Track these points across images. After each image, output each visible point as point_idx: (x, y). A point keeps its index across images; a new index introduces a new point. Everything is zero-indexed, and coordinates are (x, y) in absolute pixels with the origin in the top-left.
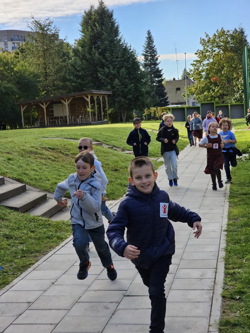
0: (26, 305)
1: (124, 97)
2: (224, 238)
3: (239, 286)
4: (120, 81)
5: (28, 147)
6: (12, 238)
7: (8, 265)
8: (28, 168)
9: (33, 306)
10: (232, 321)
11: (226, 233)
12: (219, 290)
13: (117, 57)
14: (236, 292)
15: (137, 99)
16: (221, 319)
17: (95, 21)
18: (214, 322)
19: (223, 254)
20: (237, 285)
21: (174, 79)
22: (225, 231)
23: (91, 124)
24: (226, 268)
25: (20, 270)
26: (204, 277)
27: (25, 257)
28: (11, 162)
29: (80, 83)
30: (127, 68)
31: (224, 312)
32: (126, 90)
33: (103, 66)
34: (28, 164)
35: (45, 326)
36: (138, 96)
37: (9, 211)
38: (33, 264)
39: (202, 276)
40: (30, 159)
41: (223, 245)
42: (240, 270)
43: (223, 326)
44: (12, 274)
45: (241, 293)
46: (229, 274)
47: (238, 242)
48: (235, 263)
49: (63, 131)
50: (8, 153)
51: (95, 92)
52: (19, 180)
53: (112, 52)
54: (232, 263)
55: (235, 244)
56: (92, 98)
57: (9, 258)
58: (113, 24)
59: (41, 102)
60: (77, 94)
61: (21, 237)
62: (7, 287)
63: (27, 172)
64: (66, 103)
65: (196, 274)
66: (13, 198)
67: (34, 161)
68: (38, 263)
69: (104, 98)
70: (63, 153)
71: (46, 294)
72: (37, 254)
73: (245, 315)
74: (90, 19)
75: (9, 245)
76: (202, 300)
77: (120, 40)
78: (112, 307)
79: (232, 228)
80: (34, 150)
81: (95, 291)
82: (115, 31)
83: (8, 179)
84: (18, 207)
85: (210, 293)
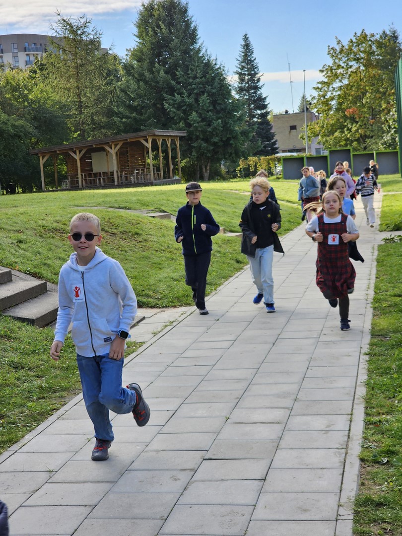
0: (45, 476)
1: (206, 140)
2: (364, 366)
3: (387, 442)
4: (200, 115)
5: (50, 222)
6: (23, 368)
7: (17, 411)
8: (50, 254)
9: (57, 477)
10: (375, 498)
11: (367, 358)
12: (356, 450)
13: (195, 77)
14: (382, 452)
15: (226, 143)
16: (358, 495)
17: (159, 19)
18: (346, 500)
19: (362, 391)
20: (384, 441)
21: (287, 112)
22: (366, 354)
23: (152, 184)
24: (367, 414)
25: (35, 420)
26: (332, 428)
27: (44, 398)
28: (22, 246)
29: (135, 118)
30: (211, 95)
31: (363, 484)
32: (209, 129)
33: (172, 91)
34: (50, 250)
35: (75, 508)
36: (229, 139)
37: (19, 324)
38: (58, 409)
39: (328, 426)
40: (53, 241)
41: (363, 377)
42: (389, 417)
43: (361, 506)
44: (24, 426)
45: (390, 453)
46: (372, 424)
47: (386, 372)
48: (382, 406)
49: (106, 195)
50: (18, 231)
51: (159, 132)
52: (35, 275)
53: (186, 68)
54: (377, 406)
55: (381, 375)
56: (154, 143)
57: (19, 400)
58: (188, 23)
59: (72, 149)
60: (130, 137)
61: (37, 367)
62: (15, 447)
63: (49, 262)
64: (113, 151)
65: (318, 423)
66: (26, 304)
67: (60, 244)
68: (66, 408)
69: (173, 142)
70: (107, 232)
71: (77, 457)
72: (64, 394)
73: (396, 489)
74: (152, 15)
75: (18, 379)
76: (328, 466)
77: (199, 50)
78: (184, 477)
79: (377, 350)
80: (60, 226)
81: (158, 451)
82: (191, 35)
83: (18, 273)
84: (34, 317)
85: (340, 454)
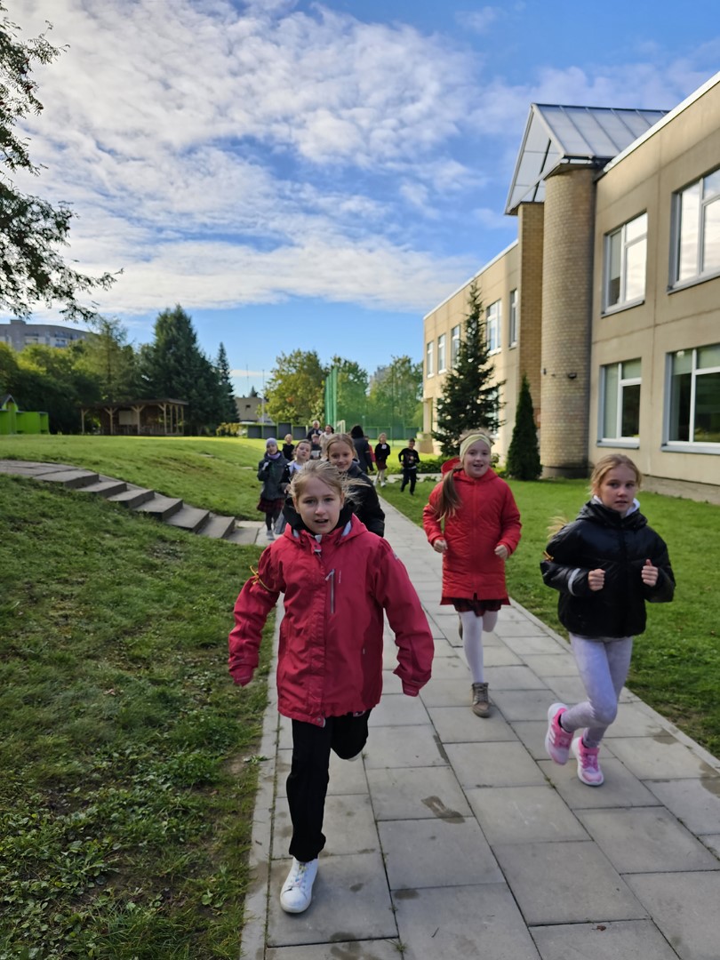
1: (201, 409)
4: (198, 392)
5: (147, 455)
8: (164, 479)
13: (195, 366)
17: (171, 324)
21: (254, 394)
23: (164, 436)
28: (142, 472)
30: (206, 379)
32: (204, 402)
33: (178, 374)
34: (162, 476)
40: (160, 470)
50: (132, 461)
51: (171, 401)
52: (167, 495)
53: (189, 360)
56: (168, 407)
58: (191, 330)
60: (151, 402)
63: (167, 485)
64: (137, 411)
69: (179, 410)
70: (188, 465)
74: (165, 322)
77: (197, 349)
82: (193, 339)
84: (189, 526)
